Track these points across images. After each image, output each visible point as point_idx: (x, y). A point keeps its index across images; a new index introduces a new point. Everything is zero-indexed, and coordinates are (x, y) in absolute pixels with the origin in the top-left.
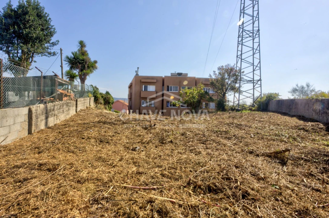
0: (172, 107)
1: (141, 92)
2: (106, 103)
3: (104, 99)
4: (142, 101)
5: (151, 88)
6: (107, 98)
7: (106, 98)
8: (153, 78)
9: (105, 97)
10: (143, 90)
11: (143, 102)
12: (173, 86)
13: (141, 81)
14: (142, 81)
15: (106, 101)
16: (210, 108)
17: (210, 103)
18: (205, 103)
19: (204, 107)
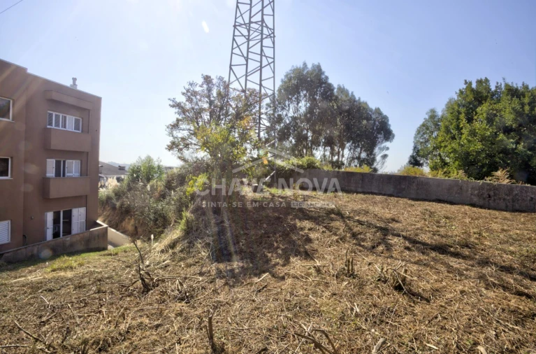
16: (67, 174)
17: (67, 161)
18: (54, 161)
19: (51, 173)
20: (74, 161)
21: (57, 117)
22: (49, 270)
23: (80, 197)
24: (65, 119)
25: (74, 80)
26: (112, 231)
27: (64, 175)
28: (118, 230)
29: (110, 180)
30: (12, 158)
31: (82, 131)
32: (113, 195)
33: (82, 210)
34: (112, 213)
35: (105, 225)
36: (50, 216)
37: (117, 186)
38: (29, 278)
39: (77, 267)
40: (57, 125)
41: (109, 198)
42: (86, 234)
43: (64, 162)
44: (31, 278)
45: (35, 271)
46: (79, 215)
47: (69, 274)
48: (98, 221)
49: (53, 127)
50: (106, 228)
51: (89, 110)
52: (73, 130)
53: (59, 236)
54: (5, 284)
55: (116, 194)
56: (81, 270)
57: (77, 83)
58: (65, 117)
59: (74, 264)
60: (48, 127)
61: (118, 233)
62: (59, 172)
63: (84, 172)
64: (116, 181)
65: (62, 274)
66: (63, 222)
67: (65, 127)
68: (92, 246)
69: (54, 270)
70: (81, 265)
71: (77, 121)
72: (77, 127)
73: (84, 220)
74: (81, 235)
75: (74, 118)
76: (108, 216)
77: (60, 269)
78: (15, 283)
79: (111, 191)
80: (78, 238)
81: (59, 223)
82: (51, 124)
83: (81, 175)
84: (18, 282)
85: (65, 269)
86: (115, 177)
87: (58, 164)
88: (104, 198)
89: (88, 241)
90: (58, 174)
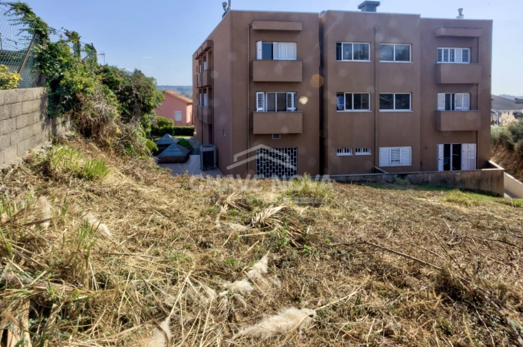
0: (353, 110)
1: (254, 63)
2: (131, 109)
3: (121, 93)
4: (257, 93)
5: (285, 51)
6: (138, 88)
7: (129, 89)
8: (286, 17)
9: (127, 84)
10: (260, 56)
11: (260, 95)
12: (353, 44)
13: (250, 27)
14: (254, 27)
15: (133, 103)
16: (456, 108)
17: (456, 94)
18: (444, 94)
19: (441, 106)
20: (463, 94)
21: (446, 52)
22: (445, 199)
23: (470, 132)
24: (453, 52)
25: (460, 10)
26: (508, 176)
27: (453, 109)
28: (517, 178)
29: (504, 116)
30: (412, 93)
31: (471, 62)
32: (510, 133)
33: (473, 147)
34: (508, 155)
35: (500, 168)
36: (441, 148)
37: (515, 123)
38: (429, 200)
39: (472, 205)
40: (446, 59)
41: (503, 138)
42: (477, 173)
43: (453, 95)
44: (430, 201)
45: (433, 196)
46: (469, 151)
47: (464, 210)
48: (491, 162)
49: (443, 62)
50: (502, 171)
51: (478, 38)
52: (462, 62)
53: (449, 169)
54: (412, 199)
55: (514, 132)
56: (476, 210)
57: (463, 13)
58: (453, 50)
59: (469, 202)
60: (438, 62)
61: (517, 181)
62: (449, 105)
63: (474, 106)
64: (513, 117)
65: (457, 207)
66: (453, 156)
67: (453, 60)
68: (484, 187)
69: (449, 201)
70: (476, 204)
71: (465, 53)
72: (465, 59)
73: (474, 158)
74: (471, 173)
75: (462, 49)
76: (503, 158)
77: (456, 202)
78: (420, 201)
79: (506, 128)
80: (468, 175)
81: (449, 156)
82: (440, 60)
83: (470, 109)
84: (421, 201)
85: (461, 203)
86: (512, 112)
87: (447, 97)
88: (497, 136)
89: (479, 181)
90: (448, 108)
